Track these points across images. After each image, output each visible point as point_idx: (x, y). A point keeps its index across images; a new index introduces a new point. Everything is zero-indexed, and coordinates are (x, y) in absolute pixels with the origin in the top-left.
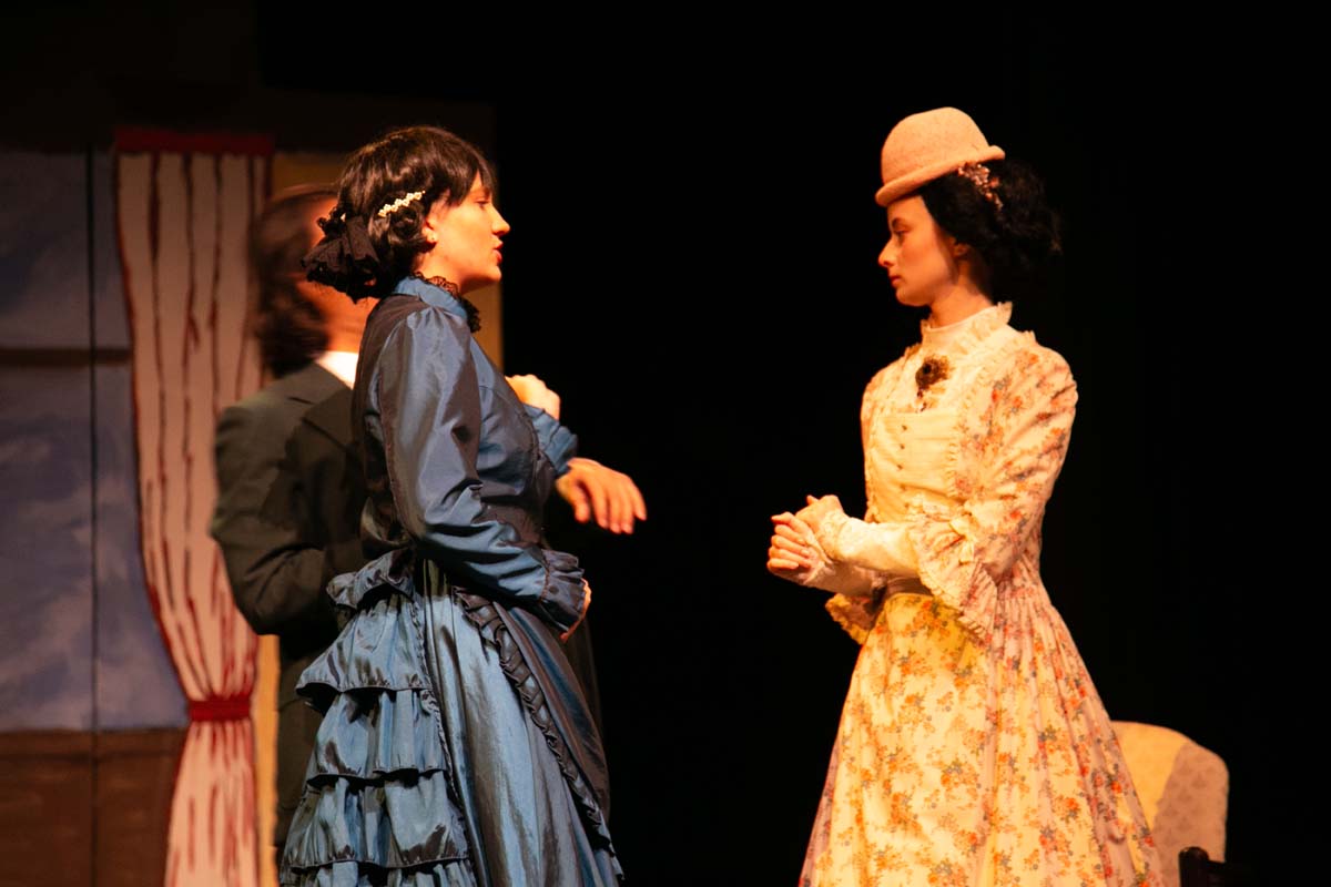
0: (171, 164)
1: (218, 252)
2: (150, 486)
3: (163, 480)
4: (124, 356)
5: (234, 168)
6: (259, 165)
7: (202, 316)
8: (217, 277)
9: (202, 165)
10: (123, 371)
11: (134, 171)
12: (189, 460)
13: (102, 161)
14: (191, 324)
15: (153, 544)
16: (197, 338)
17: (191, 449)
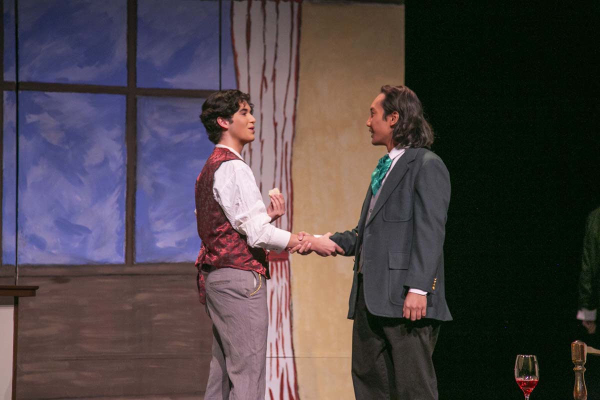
0: (256, 5)
1: (277, 46)
3: (251, 152)
5: (285, 6)
6: (296, 5)
7: (269, 76)
8: (276, 58)
9: (270, 6)
11: (240, 9)
12: (262, 142)
13: (226, 3)
14: (264, 79)
16: (266, 86)
17: (263, 137)
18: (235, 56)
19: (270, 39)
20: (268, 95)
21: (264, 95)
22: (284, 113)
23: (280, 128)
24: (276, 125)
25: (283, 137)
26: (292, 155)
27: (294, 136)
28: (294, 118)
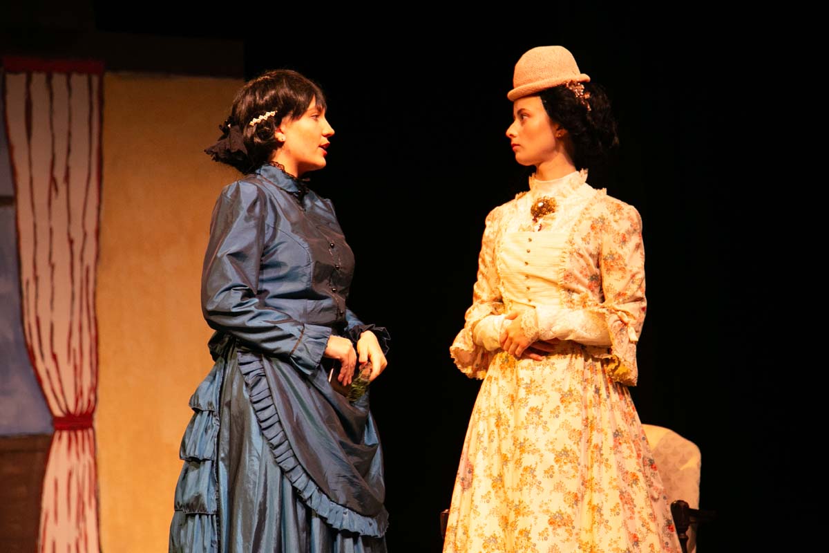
0: (39, 79)
1: (69, 134)
2: (28, 283)
3: (36, 278)
4: (10, 200)
5: (79, 81)
6: (95, 79)
7: (59, 175)
8: (69, 151)
9: (59, 80)
10: (10, 211)
11: (16, 84)
12: (52, 267)
14: (53, 180)
15: (30, 319)
16: (57, 189)
17: (54, 259)
18: (11, 150)
19: (61, 124)
20: (59, 202)
21: (54, 202)
22: (83, 226)
23: (77, 247)
24: (71, 242)
25: (82, 259)
26: (95, 282)
27: (98, 257)
28: (98, 232)
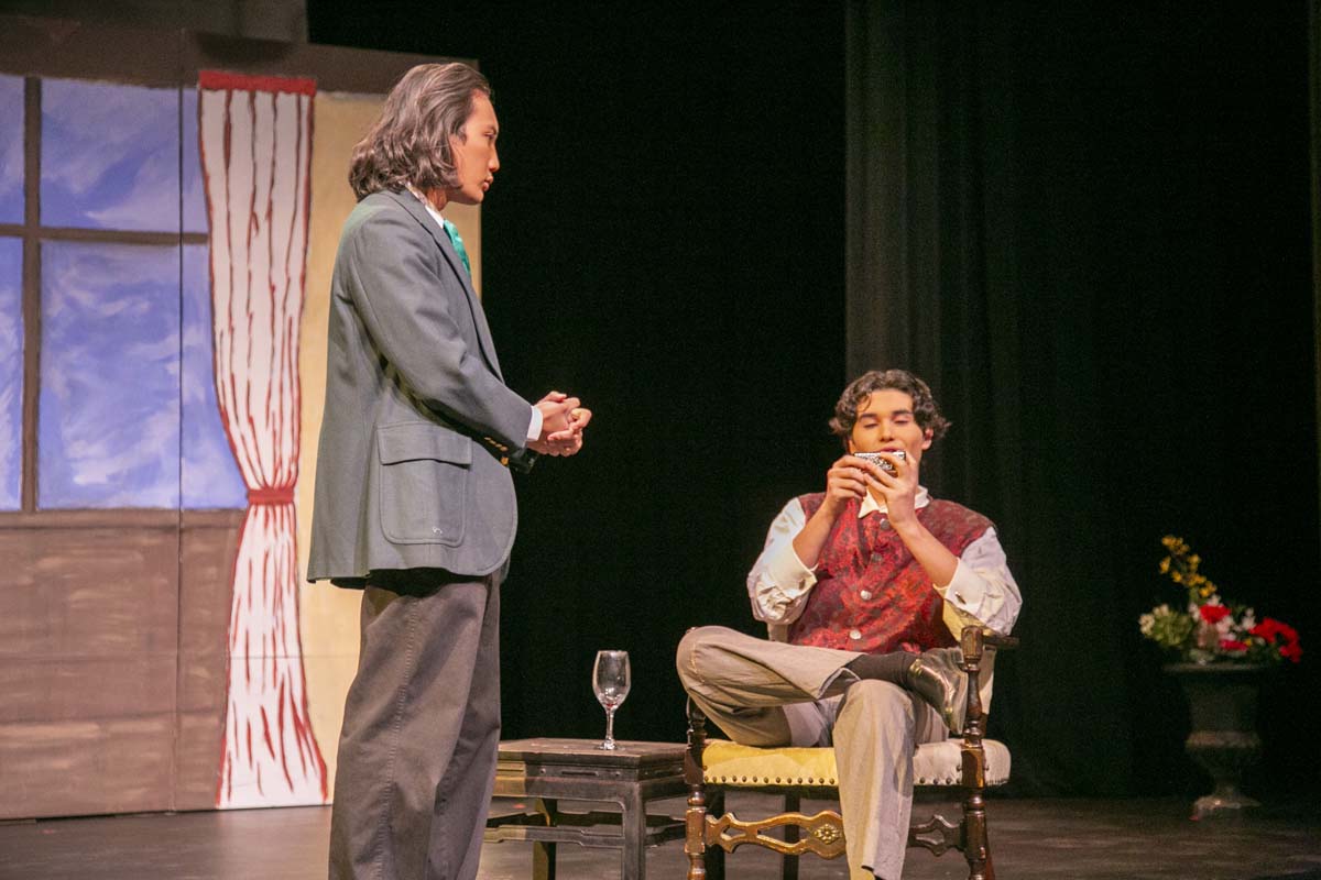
0: (241, 97)
1: (274, 163)
2: (222, 335)
3: (232, 330)
4: (204, 238)
5: (287, 101)
6: (305, 100)
7: (261, 211)
8: (273, 181)
9: (264, 99)
10: (203, 250)
11: (214, 101)
12: (251, 316)
13: (190, 94)
14: (254, 216)
15: (224, 376)
16: (257, 228)
17: (253, 308)
18: (206, 178)
19: (264, 151)
20: (260, 242)
21: (253, 241)
22: (287, 270)
23: (279, 295)
24: (273, 289)
25: (284, 309)
26: (299, 336)
27: (302, 307)
28: (303, 279)
